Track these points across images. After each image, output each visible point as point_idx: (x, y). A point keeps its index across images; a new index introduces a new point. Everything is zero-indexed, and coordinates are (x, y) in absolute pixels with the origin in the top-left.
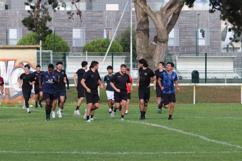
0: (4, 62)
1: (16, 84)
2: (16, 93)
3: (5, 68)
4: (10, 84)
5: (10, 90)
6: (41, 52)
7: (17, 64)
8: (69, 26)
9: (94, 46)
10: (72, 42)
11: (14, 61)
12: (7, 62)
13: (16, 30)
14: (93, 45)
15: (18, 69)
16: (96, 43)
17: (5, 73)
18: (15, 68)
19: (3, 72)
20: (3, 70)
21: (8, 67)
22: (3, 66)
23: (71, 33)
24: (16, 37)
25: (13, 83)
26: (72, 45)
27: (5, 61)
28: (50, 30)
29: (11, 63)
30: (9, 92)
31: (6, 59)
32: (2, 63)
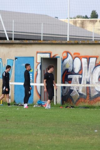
0: (86, 59)
1: (97, 83)
3: (86, 65)
4: (91, 83)
7: (98, 62)
11: (96, 58)
15: (99, 66)
17: (87, 70)
18: (97, 66)
19: (85, 70)
20: (85, 67)
21: (90, 64)
25: (94, 82)
27: (87, 58)
29: (93, 60)
30: (90, 92)
31: (88, 56)
32: (84, 60)
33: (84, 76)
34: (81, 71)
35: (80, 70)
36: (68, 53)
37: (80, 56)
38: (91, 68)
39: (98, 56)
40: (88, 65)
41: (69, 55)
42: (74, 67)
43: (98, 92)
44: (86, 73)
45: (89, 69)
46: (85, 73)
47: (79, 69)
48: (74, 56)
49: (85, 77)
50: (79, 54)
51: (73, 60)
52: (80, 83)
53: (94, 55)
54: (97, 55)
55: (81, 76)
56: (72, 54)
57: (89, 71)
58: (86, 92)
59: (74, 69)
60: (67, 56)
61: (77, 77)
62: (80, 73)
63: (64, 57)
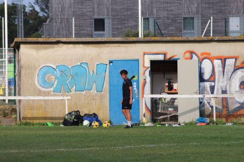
0: (220, 61)
1: (237, 92)
2: (238, 105)
3: (221, 69)
4: (228, 92)
5: (230, 101)
7: (238, 64)
11: (234, 60)
12: (224, 60)
13: (239, 18)
15: (240, 70)
17: (222, 76)
18: (236, 69)
19: (219, 75)
20: (219, 72)
21: (226, 67)
22: (219, 65)
24: (238, 29)
25: (233, 90)
27: (221, 59)
29: (230, 62)
30: (227, 104)
31: (223, 56)
32: (217, 63)
33: (218, 83)
34: (214, 76)
35: (211, 76)
36: (192, 53)
37: (210, 56)
38: (227, 73)
39: (239, 57)
40: (224, 68)
41: (194, 55)
42: (202, 72)
43: (240, 103)
44: (221, 80)
45: (225, 73)
46: (219, 79)
47: (210, 74)
48: (201, 57)
49: (219, 85)
50: (209, 54)
51: (201, 63)
52: (212, 92)
53: (231, 54)
54: (235, 55)
55: (213, 84)
56: (199, 54)
57: (225, 76)
58: (221, 104)
59: (203, 74)
60: (191, 58)
61: (207, 85)
62: (212, 80)
63: (186, 59)
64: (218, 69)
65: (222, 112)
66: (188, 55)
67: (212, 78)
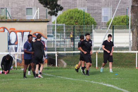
0: (20, 33)
3: (21, 38)
6: (56, 25)
8: (99, 6)
9: (116, 22)
10: (101, 19)
11: (29, 32)
12: (23, 33)
14: (115, 20)
16: (118, 19)
17: (21, 42)
19: (20, 41)
20: (20, 39)
21: (24, 37)
22: (20, 36)
23: (100, 11)
26: (101, 21)
27: (21, 32)
28: (61, 7)
29: (26, 34)
31: (22, 31)
32: (19, 34)
33: (19, 46)
34: (17, 42)
35: (16, 42)
36: (4, 28)
37: (15, 30)
38: (25, 40)
39: (31, 31)
40: (23, 37)
41: (5, 29)
42: (10, 39)
44: (21, 44)
45: (23, 40)
47: (15, 40)
48: (10, 31)
49: (20, 47)
50: (14, 29)
51: (10, 34)
52: (16, 51)
53: (27, 29)
54: (29, 30)
55: (16, 46)
56: (9, 29)
57: (23, 42)
58: (21, 58)
59: (11, 40)
60: (4, 31)
61: (13, 46)
62: (16, 44)
63: (1, 32)
64: (19, 38)
65: (21, 62)
66: (2, 29)
67: (16, 43)
